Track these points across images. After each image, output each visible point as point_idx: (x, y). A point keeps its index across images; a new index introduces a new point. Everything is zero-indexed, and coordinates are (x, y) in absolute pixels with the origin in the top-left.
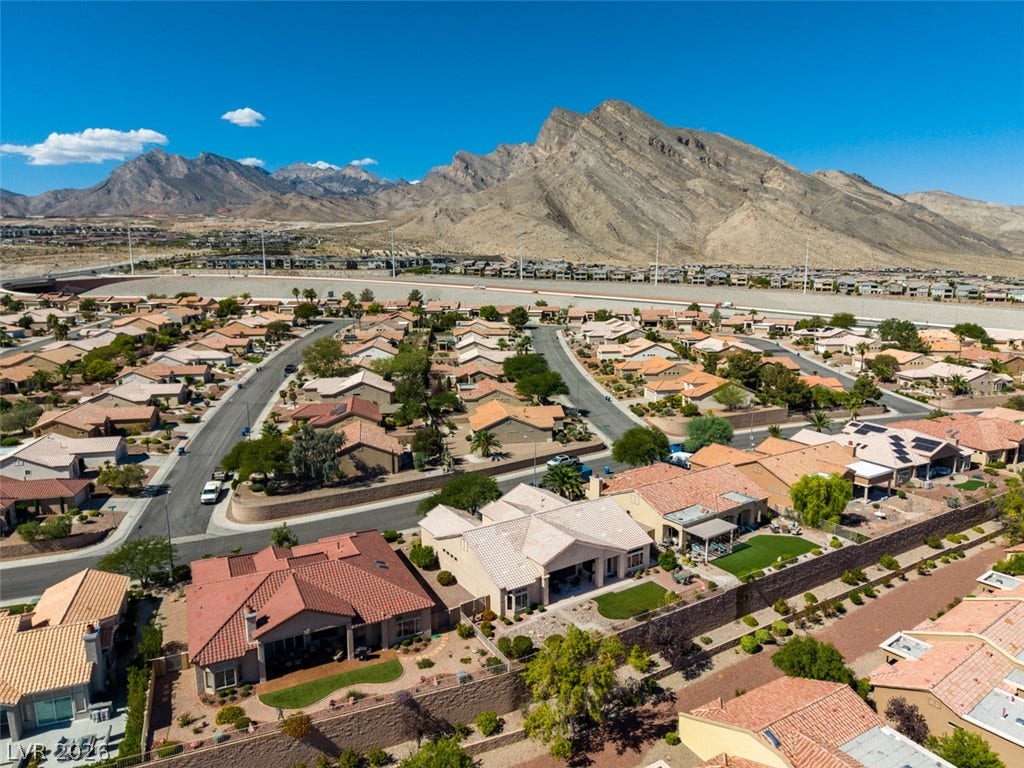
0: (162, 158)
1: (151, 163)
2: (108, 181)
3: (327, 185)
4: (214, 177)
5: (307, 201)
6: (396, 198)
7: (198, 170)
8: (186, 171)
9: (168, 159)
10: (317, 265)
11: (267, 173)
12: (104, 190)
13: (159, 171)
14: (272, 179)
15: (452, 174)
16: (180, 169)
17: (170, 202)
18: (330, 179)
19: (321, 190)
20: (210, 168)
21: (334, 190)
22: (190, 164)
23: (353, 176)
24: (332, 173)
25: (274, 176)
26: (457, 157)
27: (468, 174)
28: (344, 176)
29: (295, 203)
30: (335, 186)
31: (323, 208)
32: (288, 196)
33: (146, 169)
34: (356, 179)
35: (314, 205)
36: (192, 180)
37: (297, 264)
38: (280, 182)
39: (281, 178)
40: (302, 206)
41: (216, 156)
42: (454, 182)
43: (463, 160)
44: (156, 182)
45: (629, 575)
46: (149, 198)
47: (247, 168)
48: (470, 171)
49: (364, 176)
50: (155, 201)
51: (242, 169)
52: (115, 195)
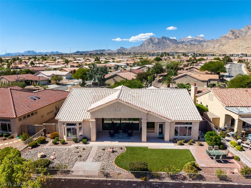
0: (153, 38)
1: (151, 40)
2: (142, 44)
3: (191, 42)
4: (163, 42)
5: (184, 46)
6: (209, 44)
7: (160, 41)
8: (158, 41)
9: (154, 39)
11: (176, 40)
12: (141, 46)
13: (152, 42)
14: (177, 42)
15: (228, 36)
16: (156, 41)
17: (153, 48)
18: (192, 41)
19: (189, 43)
20: (163, 40)
21: (193, 43)
22: (159, 39)
23: (198, 39)
24: (193, 39)
25: (178, 41)
26: (230, 31)
27: (233, 35)
28: (196, 40)
29: (181, 46)
31: (188, 47)
33: (149, 41)
34: (199, 40)
35: (186, 47)
36: (159, 43)
38: (179, 42)
39: (179, 41)
41: (165, 37)
42: (228, 38)
43: (232, 31)
44: (151, 44)
46: (149, 47)
47: (171, 39)
48: (234, 34)
49: (201, 39)
50: (150, 48)
51: (170, 40)
52: (143, 47)
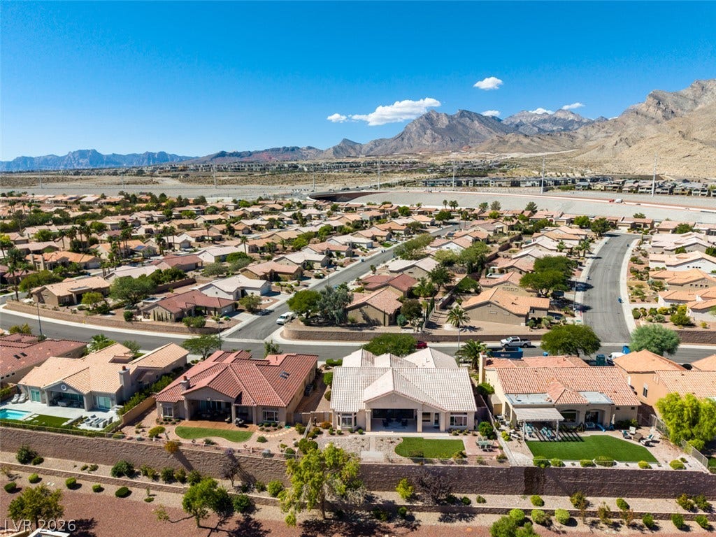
0: (434, 115)
1: (429, 119)
2: (403, 133)
3: (541, 126)
4: (464, 125)
5: (521, 138)
6: (592, 132)
7: (454, 122)
8: (447, 123)
9: (438, 116)
10: (491, 184)
11: (500, 120)
12: (400, 139)
13: (432, 124)
14: (502, 124)
15: (644, 110)
16: (444, 122)
17: (435, 143)
18: (545, 121)
19: (536, 129)
20: (462, 120)
21: (546, 129)
22: (451, 118)
23: (562, 117)
24: (546, 117)
25: (504, 122)
26: (651, 95)
27: (659, 108)
28: (556, 118)
29: (513, 140)
30: (548, 126)
31: (533, 143)
32: (509, 135)
33: (425, 124)
34: (564, 120)
35: (526, 141)
36: (450, 128)
37: (478, 183)
38: (508, 126)
39: (509, 123)
40: (518, 142)
41: (467, 112)
42: (646, 116)
43: (655, 97)
44: (429, 132)
45: (449, 431)
46: (424, 142)
47: (486, 118)
48: (661, 106)
49: (571, 117)
50: (427, 143)
51: (483, 119)
52: (406, 140)
